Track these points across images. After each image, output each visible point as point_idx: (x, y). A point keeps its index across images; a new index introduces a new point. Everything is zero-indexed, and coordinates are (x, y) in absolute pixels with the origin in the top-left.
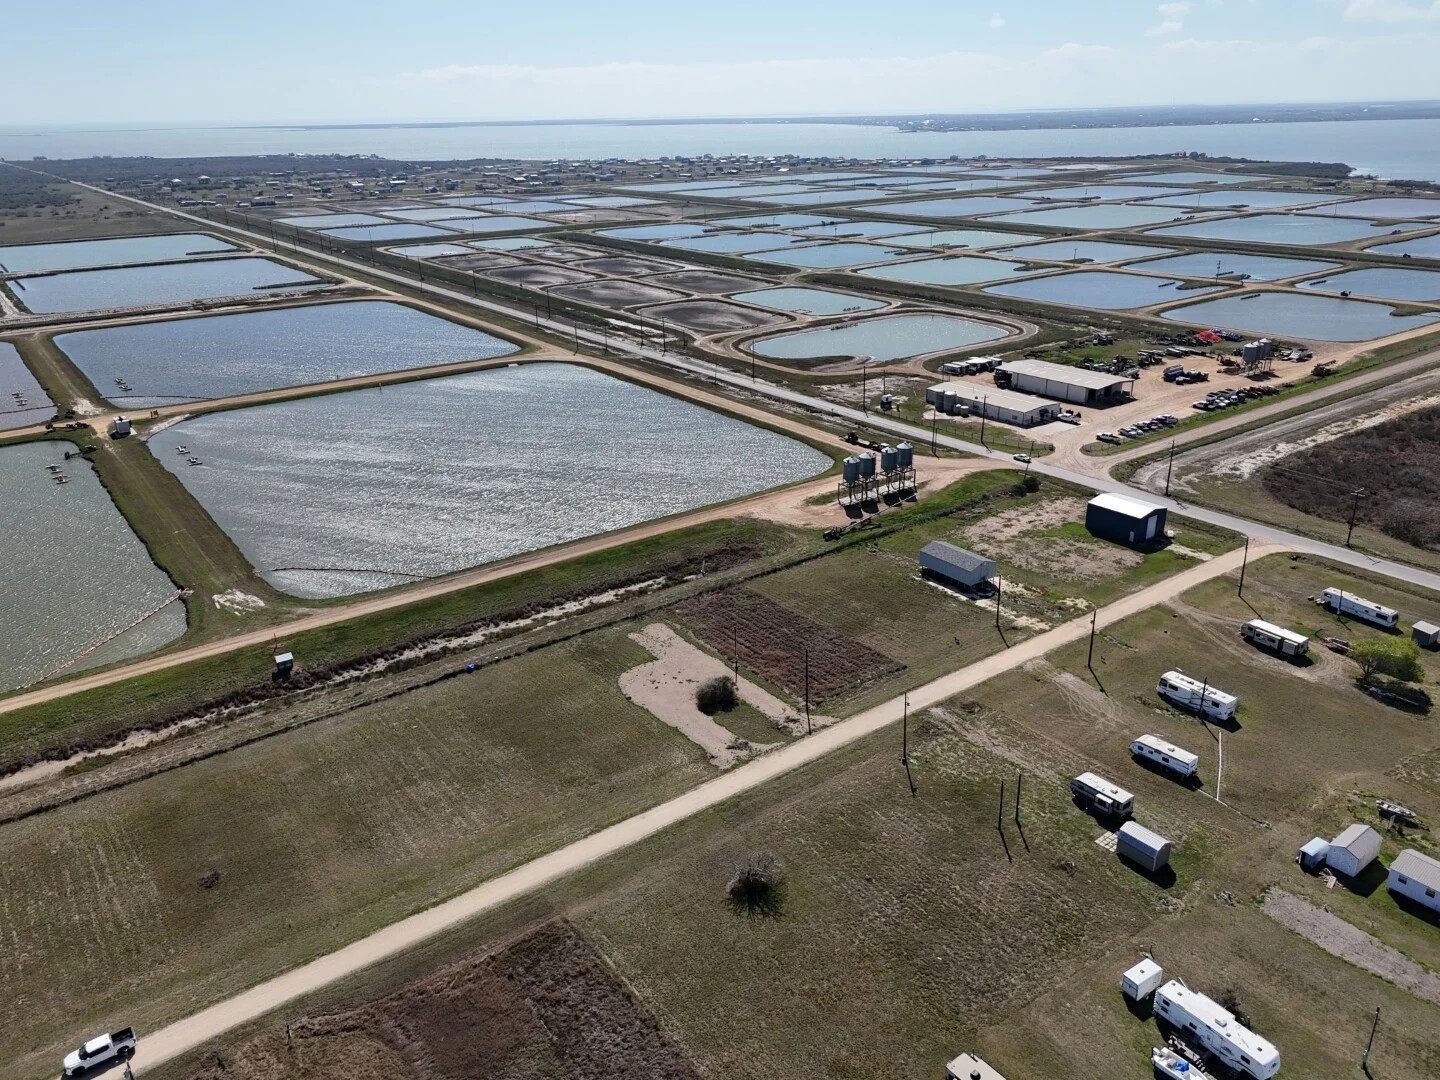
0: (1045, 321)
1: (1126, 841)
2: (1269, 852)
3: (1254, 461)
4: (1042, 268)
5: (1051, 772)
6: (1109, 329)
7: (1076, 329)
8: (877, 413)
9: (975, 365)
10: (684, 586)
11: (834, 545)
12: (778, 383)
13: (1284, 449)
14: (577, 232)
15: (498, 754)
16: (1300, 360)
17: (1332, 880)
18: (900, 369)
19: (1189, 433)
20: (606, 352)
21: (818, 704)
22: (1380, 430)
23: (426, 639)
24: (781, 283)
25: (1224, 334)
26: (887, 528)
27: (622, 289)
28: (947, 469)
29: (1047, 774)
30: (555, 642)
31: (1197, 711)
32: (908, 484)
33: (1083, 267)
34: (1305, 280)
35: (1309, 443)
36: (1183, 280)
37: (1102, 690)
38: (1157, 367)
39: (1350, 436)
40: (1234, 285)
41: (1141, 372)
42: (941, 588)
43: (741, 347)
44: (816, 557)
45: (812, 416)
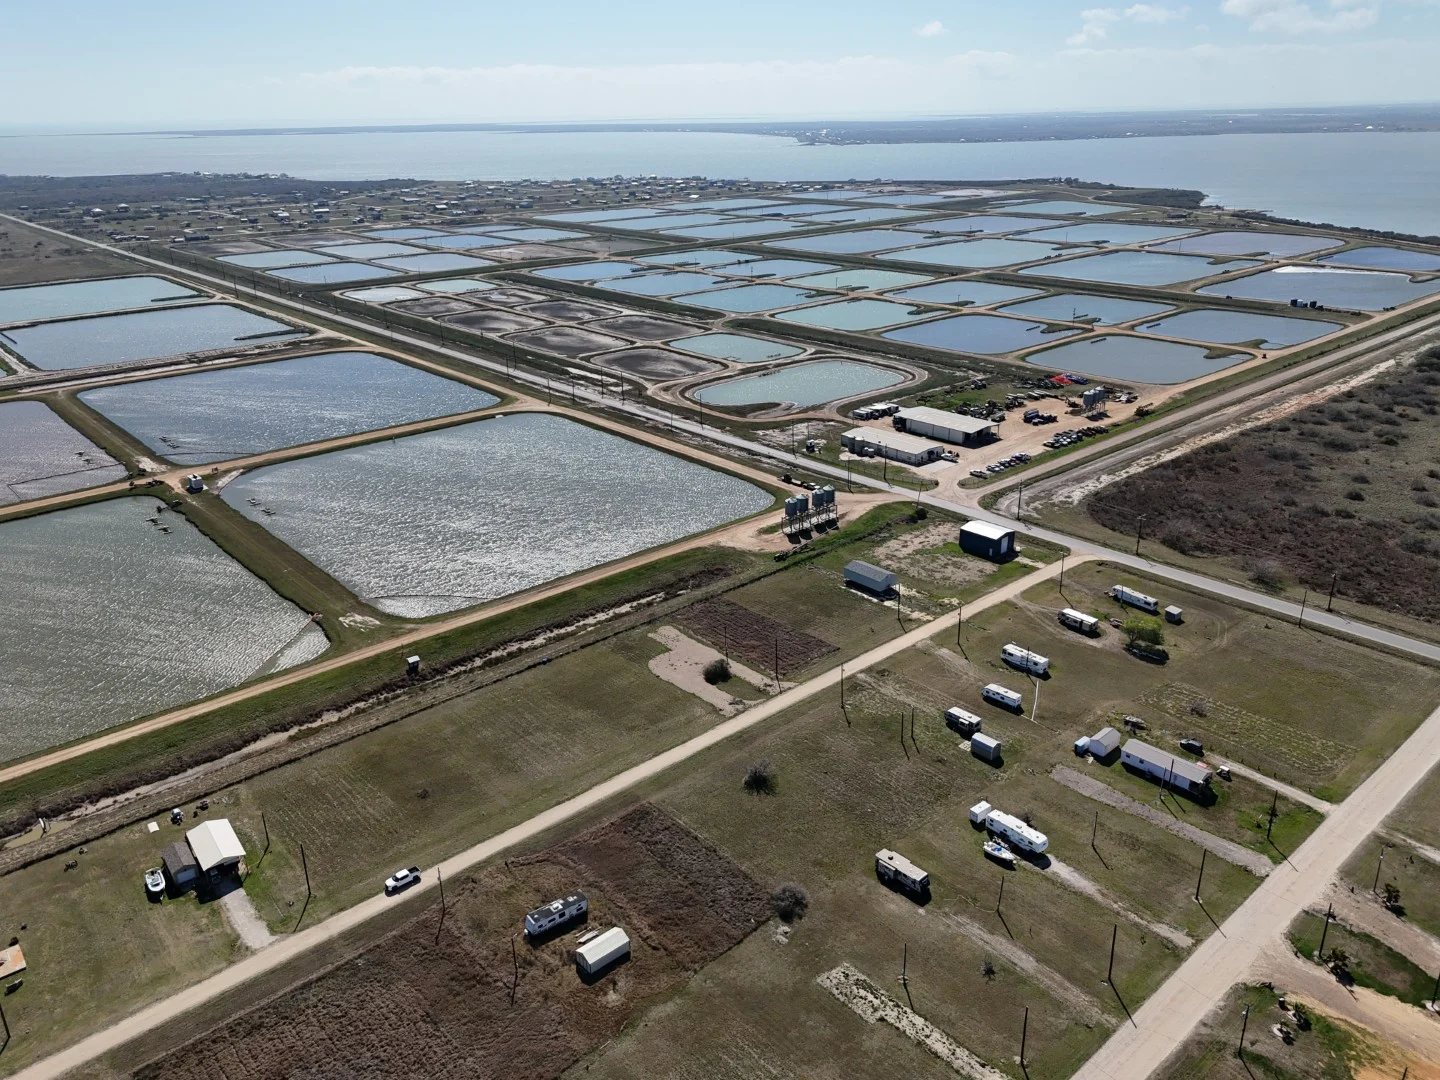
0: (933, 366)
1: (977, 745)
2: (1058, 747)
3: (1082, 490)
4: (931, 311)
5: (932, 709)
6: (985, 372)
7: (958, 374)
8: (804, 455)
9: (877, 411)
10: (680, 599)
11: (781, 565)
12: (722, 428)
13: (1106, 479)
14: (515, 272)
15: (581, 714)
16: (1129, 401)
17: (1091, 759)
18: (819, 414)
19: (1039, 467)
20: (575, 402)
21: (784, 674)
22: (1175, 462)
23: (505, 643)
24: (710, 329)
25: (1074, 378)
26: (819, 551)
27: (571, 335)
28: (860, 502)
29: (931, 710)
30: (598, 641)
31: (1024, 669)
32: (832, 516)
33: (965, 310)
34: (1142, 323)
35: (1123, 475)
36: (1047, 324)
37: (966, 658)
38: (1020, 409)
39: (1153, 468)
40: (1085, 327)
41: (1007, 414)
42: (859, 593)
43: (687, 395)
44: (771, 574)
45: (752, 459)
